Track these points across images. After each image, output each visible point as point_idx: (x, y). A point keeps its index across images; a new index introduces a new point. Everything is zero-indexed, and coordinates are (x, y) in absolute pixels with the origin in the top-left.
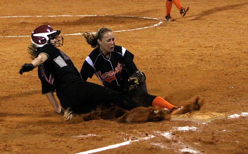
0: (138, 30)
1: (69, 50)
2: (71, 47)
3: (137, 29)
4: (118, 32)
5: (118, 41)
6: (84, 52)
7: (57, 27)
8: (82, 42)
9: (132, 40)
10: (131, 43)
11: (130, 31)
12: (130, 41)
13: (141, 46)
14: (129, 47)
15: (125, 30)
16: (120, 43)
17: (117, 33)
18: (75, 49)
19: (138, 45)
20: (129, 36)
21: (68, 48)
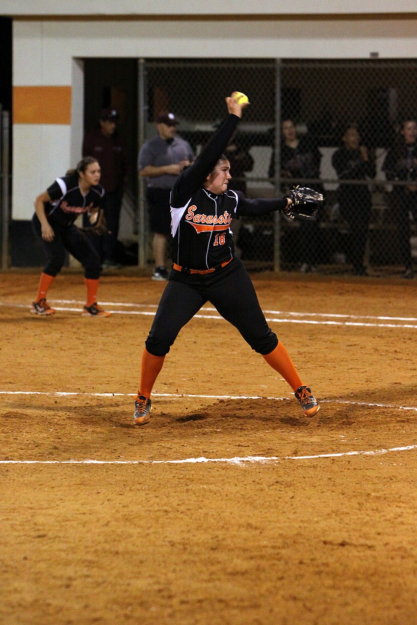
0: (399, 452)
1: (171, 515)
2: (175, 504)
3: (395, 449)
4: (333, 460)
5: (334, 488)
6: (221, 524)
7: (125, 433)
8: (213, 487)
9: (380, 486)
10: (378, 498)
11: (372, 457)
12: (375, 491)
13: (411, 511)
14: (370, 513)
15: (356, 453)
16: (341, 496)
17: (328, 463)
18: (188, 513)
19: (401, 504)
20: (368, 473)
21: (166, 508)
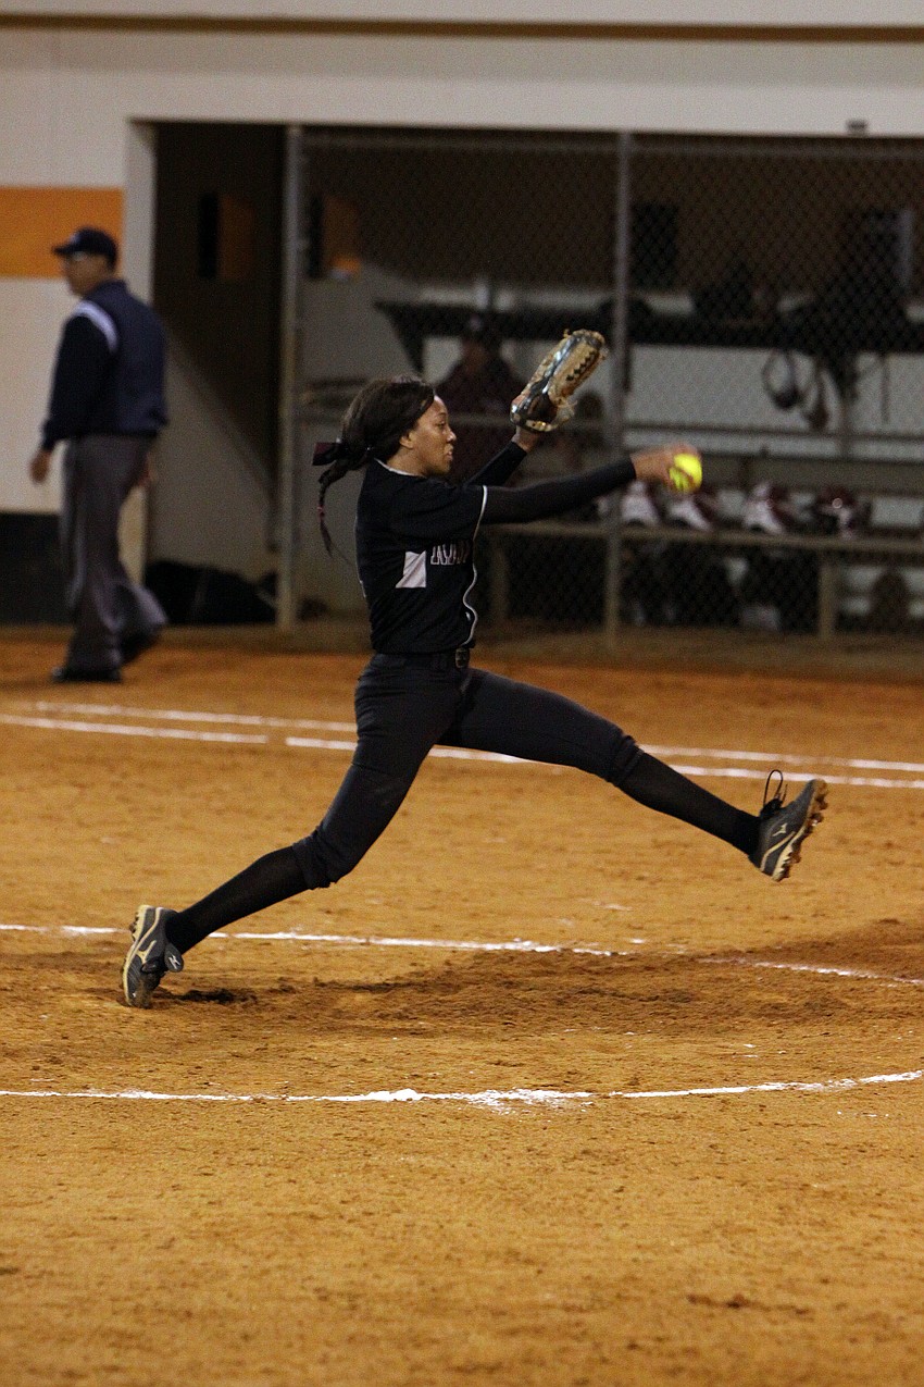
0: (884, 1086)
1: (324, 1225)
2: (335, 1199)
3: (875, 1079)
4: (725, 1101)
5: (721, 1169)
6: (445, 1248)
7: (225, 1029)
8: (429, 1162)
9: (835, 1166)
10: (825, 1194)
11: (819, 1095)
12: (820, 1177)
13: (904, 1228)
14: (806, 1230)
15: (779, 1086)
16: (738, 1190)
17: (711, 1108)
18: (366, 1221)
19: (882, 1211)
20: (807, 1134)
21: (311, 1208)
